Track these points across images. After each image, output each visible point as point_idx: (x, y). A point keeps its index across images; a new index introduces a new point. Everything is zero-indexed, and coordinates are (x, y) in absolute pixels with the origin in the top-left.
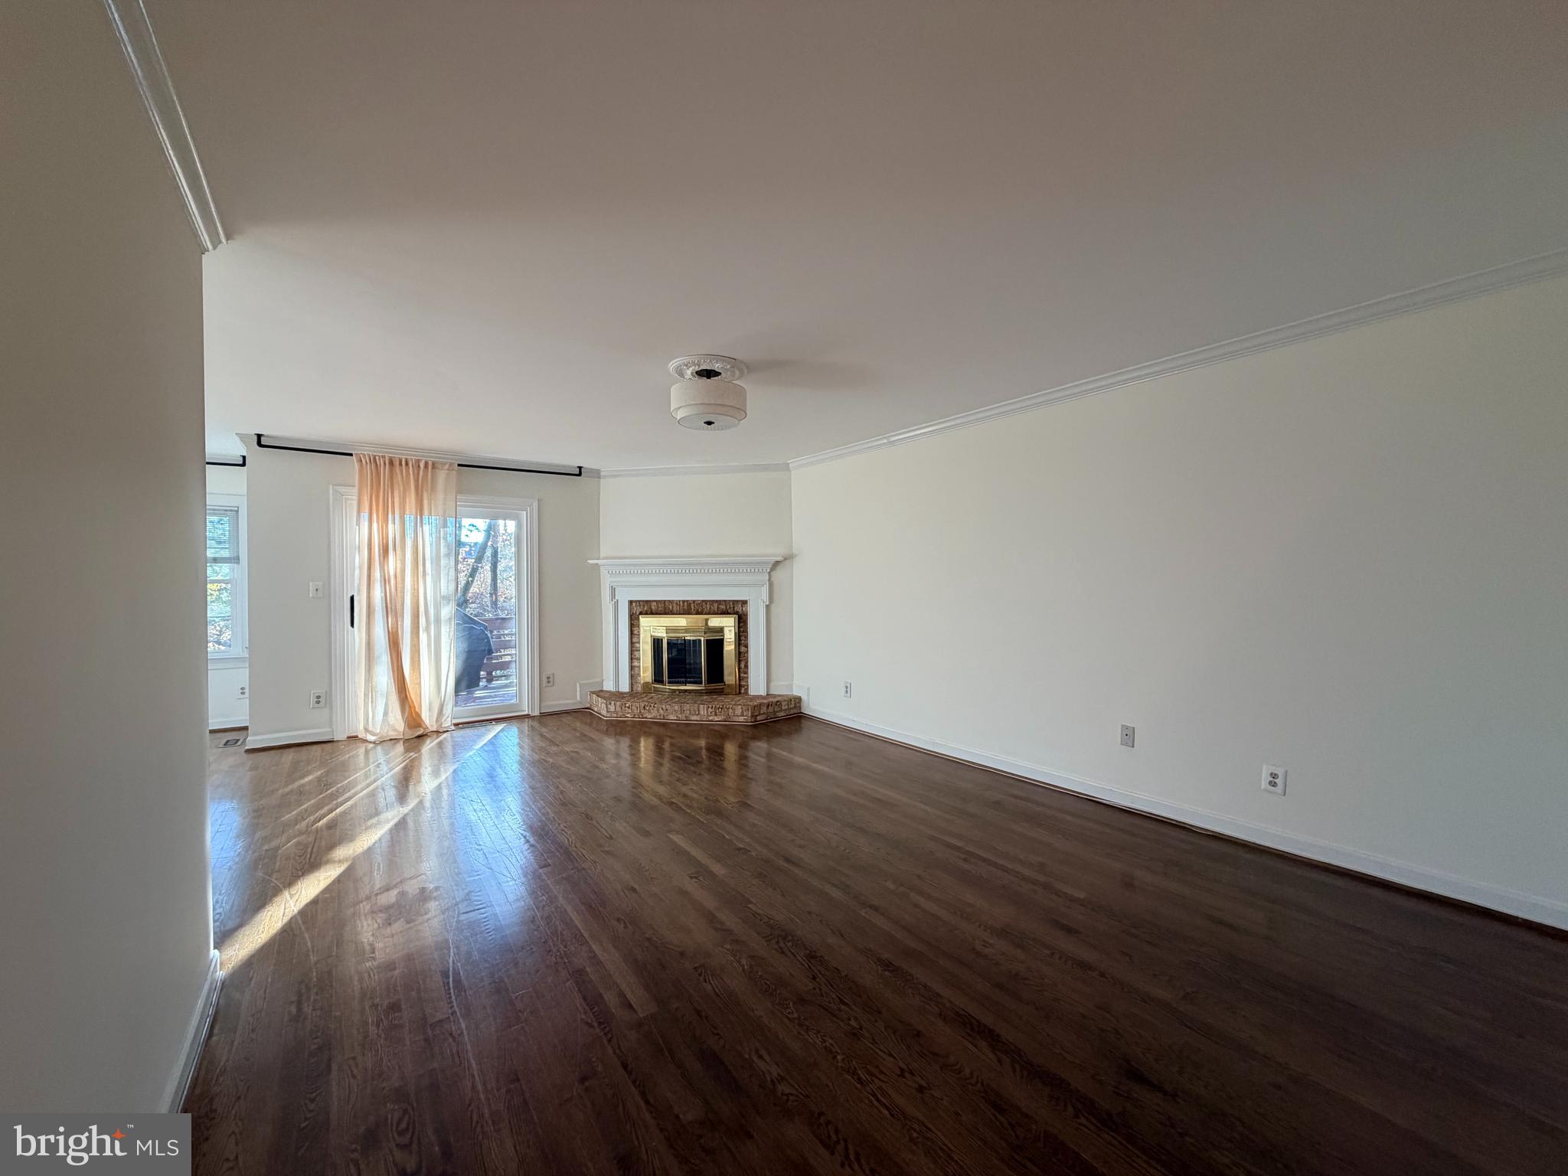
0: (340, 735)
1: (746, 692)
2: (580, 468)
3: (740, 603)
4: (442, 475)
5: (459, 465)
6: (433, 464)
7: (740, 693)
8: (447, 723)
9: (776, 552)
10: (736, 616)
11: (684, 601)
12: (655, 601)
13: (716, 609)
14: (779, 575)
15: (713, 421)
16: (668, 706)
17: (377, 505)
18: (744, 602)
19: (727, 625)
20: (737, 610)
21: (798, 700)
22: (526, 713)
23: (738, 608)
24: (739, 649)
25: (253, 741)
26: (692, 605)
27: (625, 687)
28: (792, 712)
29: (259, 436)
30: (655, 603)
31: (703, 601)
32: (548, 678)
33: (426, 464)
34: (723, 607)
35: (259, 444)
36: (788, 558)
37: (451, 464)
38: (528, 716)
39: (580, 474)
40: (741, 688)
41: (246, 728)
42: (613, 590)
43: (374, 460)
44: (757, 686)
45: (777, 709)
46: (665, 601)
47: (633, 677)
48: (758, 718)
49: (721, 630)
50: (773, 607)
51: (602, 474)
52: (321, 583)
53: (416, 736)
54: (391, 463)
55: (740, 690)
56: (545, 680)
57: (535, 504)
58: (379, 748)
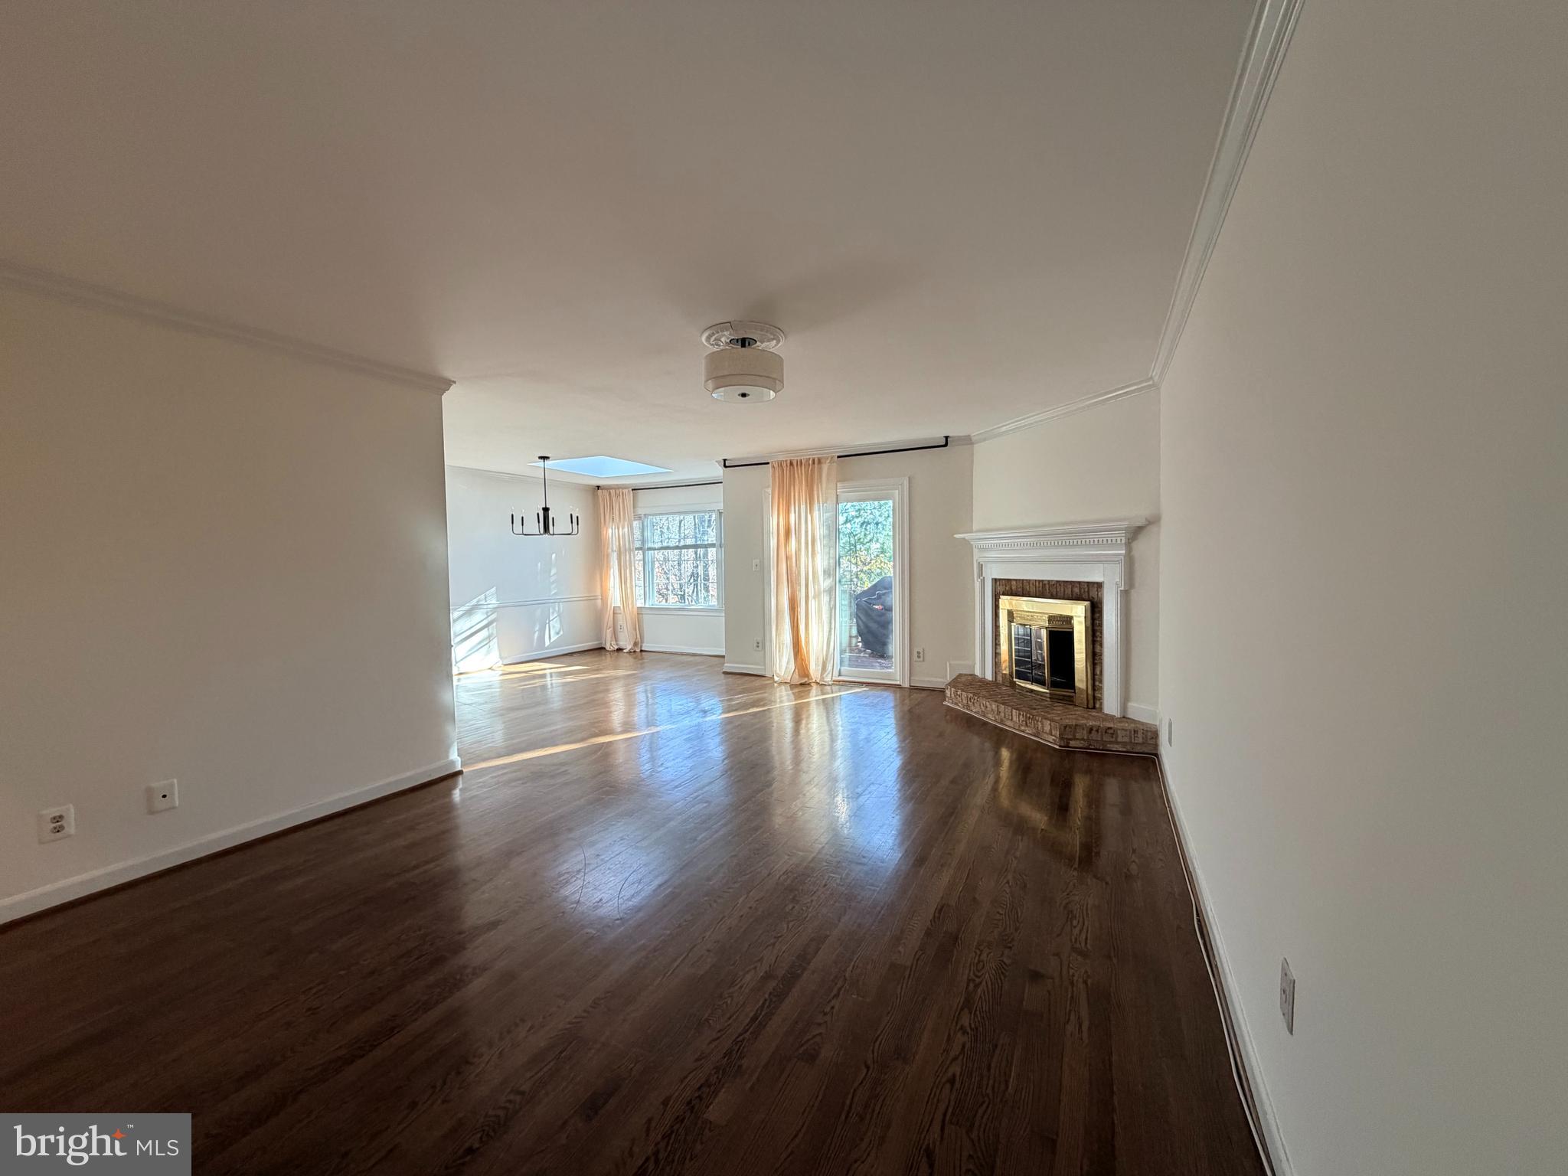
0: (768, 674)
1: (1101, 709)
2: (947, 438)
3: (1096, 585)
4: (825, 467)
5: (839, 457)
6: (819, 460)
7: (1094, 708)
8: (828, 679)
9: (1137, 514)
10: (1087, 603)
11: (1039, 581)
12: (1014, 580)
13: (1070, 592)
14: (1141, 546)
15: (747, 392)
16: (988, 703)
17: (783, 500)
18: (1099, 585)
19: (1077, 611)
20: (1089, 595)
21: (1152, 735)
22: (898, 683)
23: (1093, 593)
24: (1094, 648)
25: (728, 666)
26: (1047, 586)
27: (989, 676)
28: (1138, 749)
29: (725, 460)
30: (1014, 582)
31: (1057, 581)
32: (919, 653)
33: (814, 460)
34: (1077, 590)
35: (725, 466)
36: (1153, 521)
37: (832, 457)
38: (898, 687)
39: (946, 445)
40: (1094, 700)
41: (723, 657)
42: (981, 567)
43: (780, 465)
44: (1111, 704)
45: (1106, 738)
46: (1023, 580)
47: (997, 664)
48: (1072, 743)
49: (1069, 620)
50: (1134, 593)
51: (974, 439)
52: (758, 561)
53: (802, 685)
54: (791, 464)
55: (1094, 703)
56: (915, 655)
57: (906, 483)
58: (783, 687)
